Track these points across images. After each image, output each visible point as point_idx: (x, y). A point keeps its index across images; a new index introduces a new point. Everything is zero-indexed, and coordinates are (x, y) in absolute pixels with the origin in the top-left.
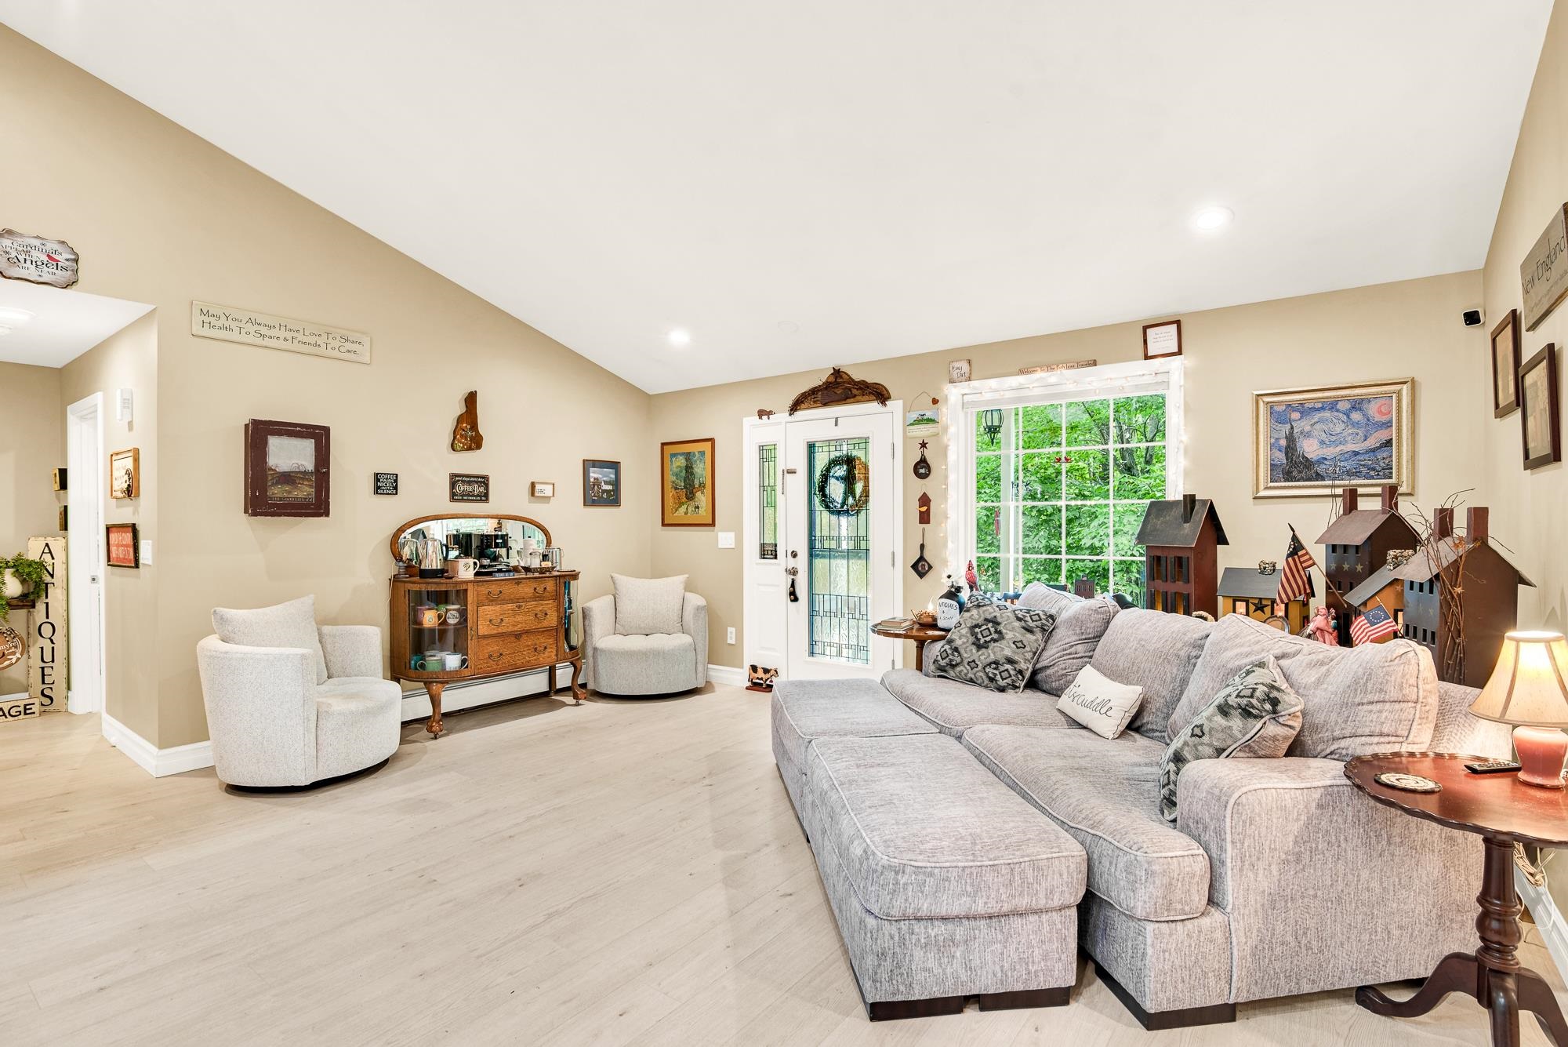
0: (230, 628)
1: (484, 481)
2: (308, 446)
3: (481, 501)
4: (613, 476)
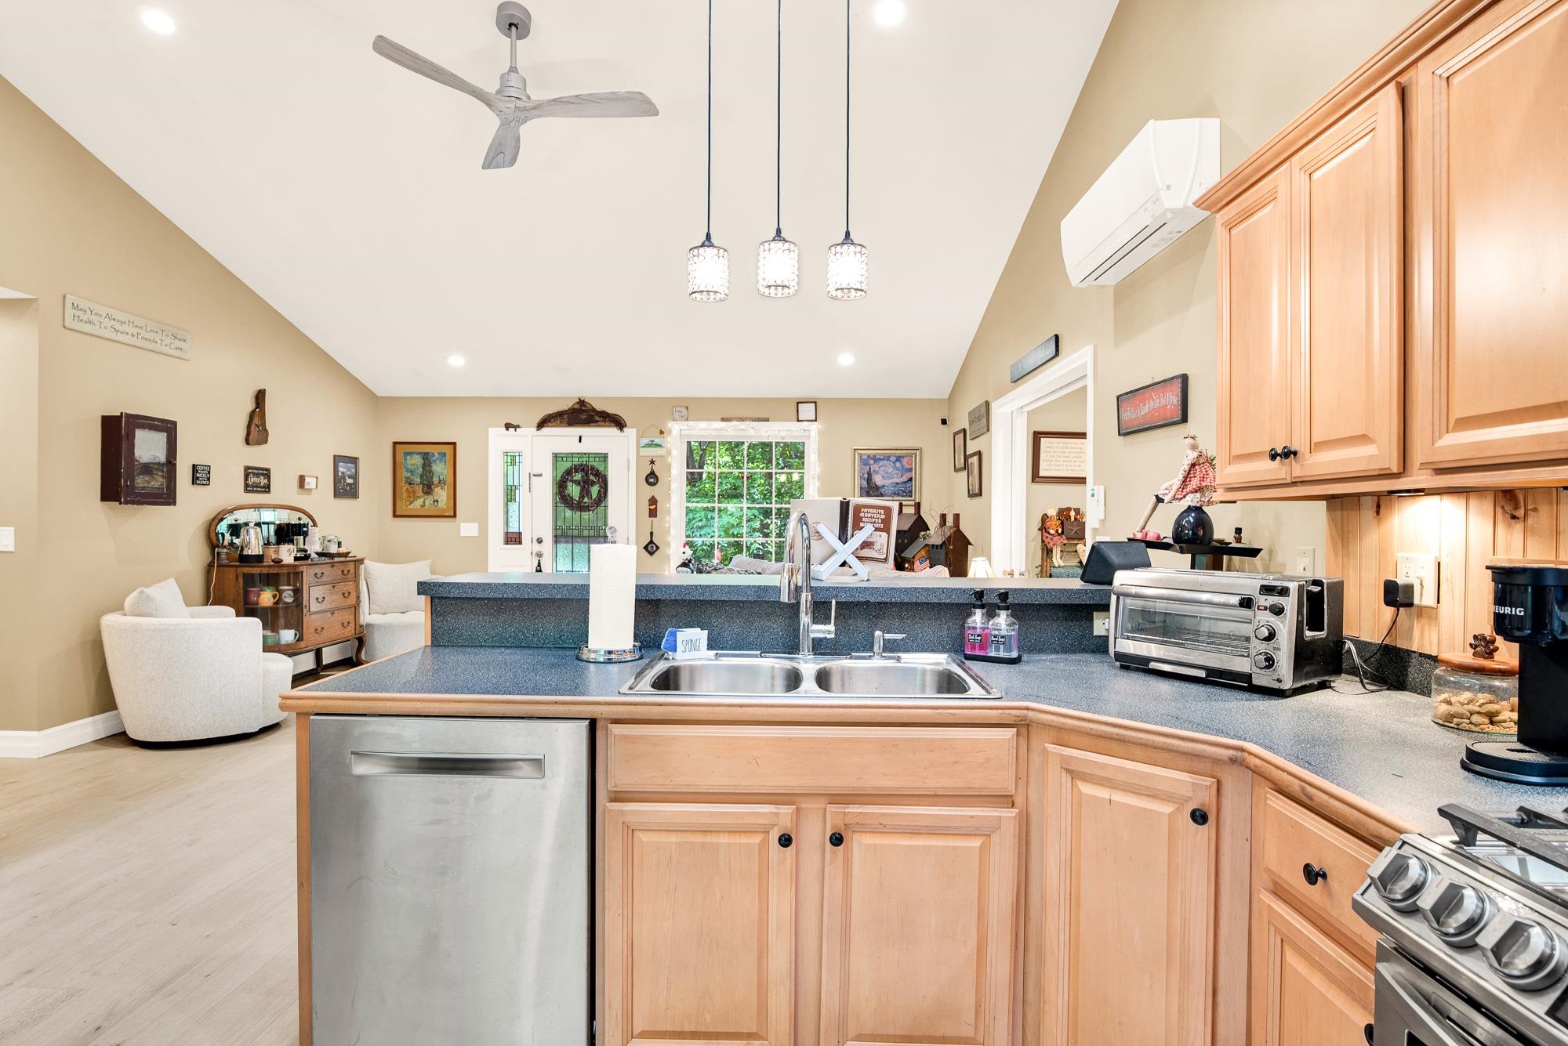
0: (154, 606)
1: (266, 472)
2: (161, 438)
3: (265, 492)
4: (354, 471)
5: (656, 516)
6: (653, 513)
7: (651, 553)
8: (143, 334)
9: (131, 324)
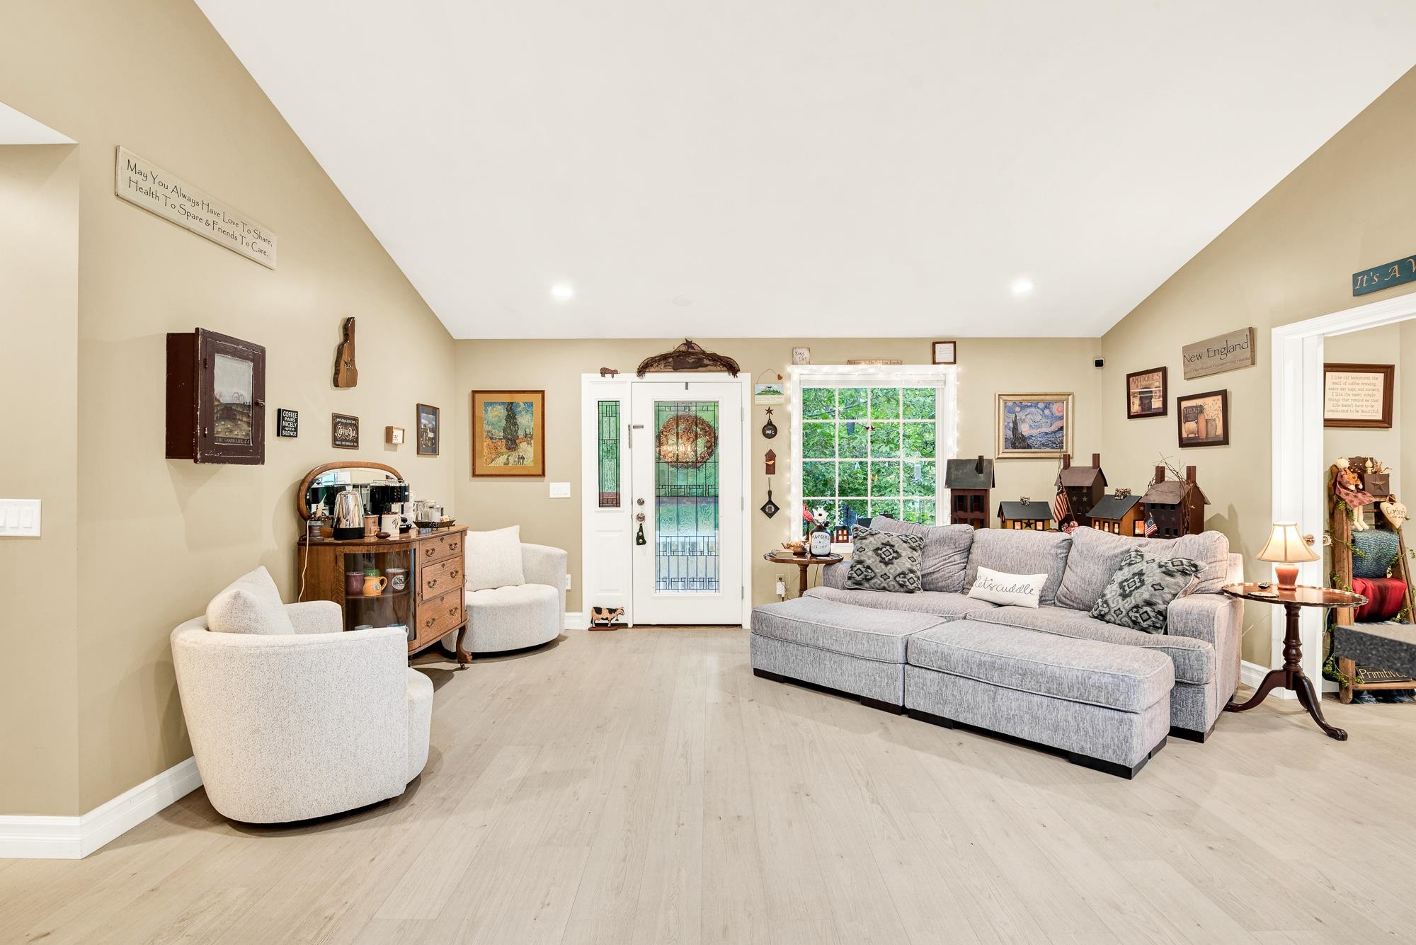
1: (355, 423)
2: (246, 369)
3: (354, 447)
4: (434, 423)
5: (774, 473)
6: (770, 470)
7: (770, 515)
8: (221, 224)
9: (205, 207)
